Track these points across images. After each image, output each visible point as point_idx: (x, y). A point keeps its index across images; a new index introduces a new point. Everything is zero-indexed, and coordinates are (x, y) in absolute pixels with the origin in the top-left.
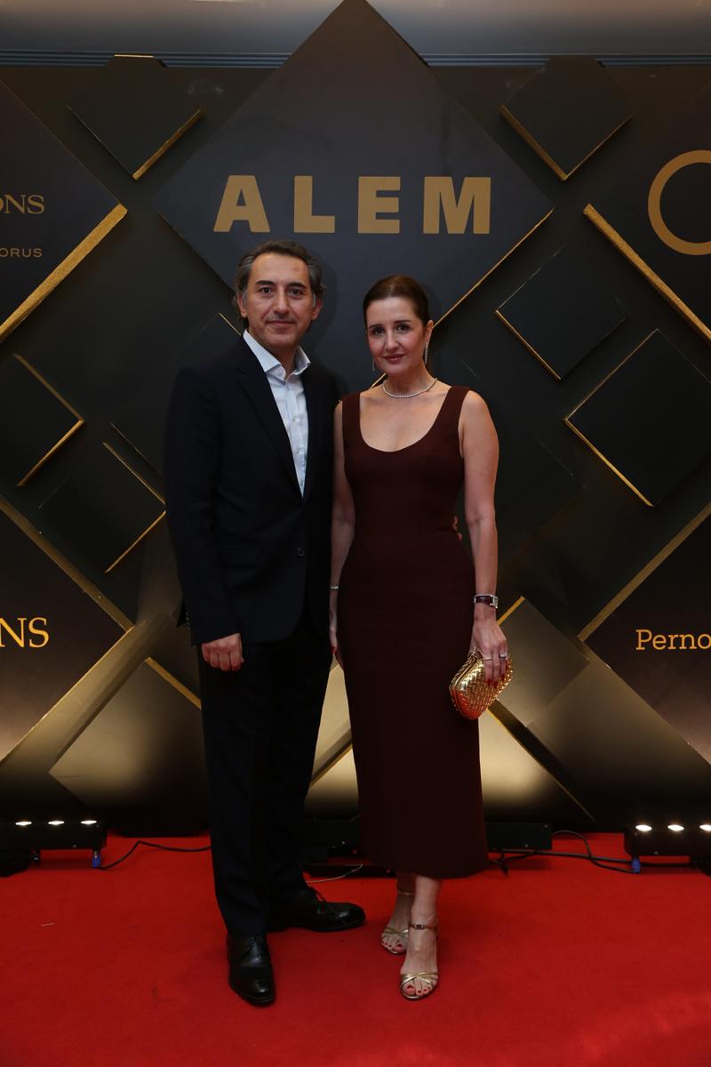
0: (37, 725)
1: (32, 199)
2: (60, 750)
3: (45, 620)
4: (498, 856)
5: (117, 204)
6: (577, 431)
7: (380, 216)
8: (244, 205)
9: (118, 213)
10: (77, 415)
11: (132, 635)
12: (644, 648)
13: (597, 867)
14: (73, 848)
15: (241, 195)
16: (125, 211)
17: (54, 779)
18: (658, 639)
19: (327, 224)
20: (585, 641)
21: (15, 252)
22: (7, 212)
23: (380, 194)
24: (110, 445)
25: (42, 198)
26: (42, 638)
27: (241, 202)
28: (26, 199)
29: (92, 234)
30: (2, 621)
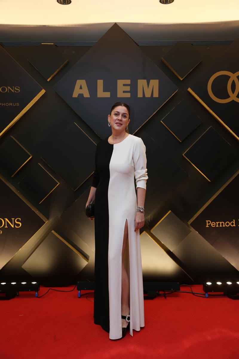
0: (18, 252)
1: (16, 88)
2: (25, 260)
3: (20, 219)
4: (163, 292)
5: (42, 89)
6: (186, 158)
7: (124, 92)
8: (82, 89)
9: (43, 92)
10: (30, 155)
11: (47, 223)
12: (208, 226)
13: (194, 296)
14: (29, 291)
15: (81, 86)
16: (45, 91)
17: (23, 269)
18: (213, 223)
19: (107, 95)
20: (190, 224)
21: (11, 104)
22: (8, 92)
23: (124, 85)
24: (40, 164)
25: (19, 88)
26: (19, 224)
27: (81, 88)
28: (14, 88)
29: (34, 99)
30: (6, 219)
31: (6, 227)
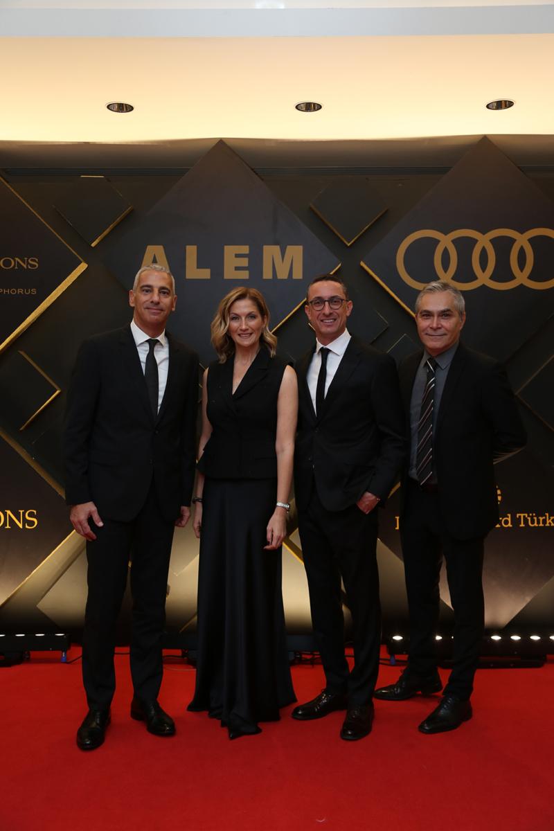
0: (30, 576)
1: (32, 260)
2: (44, 593)
3: (35, 512)
5: (82, 262)
7: (237, 268)
9: (83, 267)
10: (56, 387)
14: (49, 650)
15: (155, 257)
16: (86, 266)
17: (39, 610)
19: (205, 274)
21: (20, 291)
22: (16, 268)
23: (237, 256)
25: (37, 260)
26: (33, 522)
27: (155, 261)
28: (28, 260)
29: (66, 280)
30: (9, 512)
31: (8, 527)
